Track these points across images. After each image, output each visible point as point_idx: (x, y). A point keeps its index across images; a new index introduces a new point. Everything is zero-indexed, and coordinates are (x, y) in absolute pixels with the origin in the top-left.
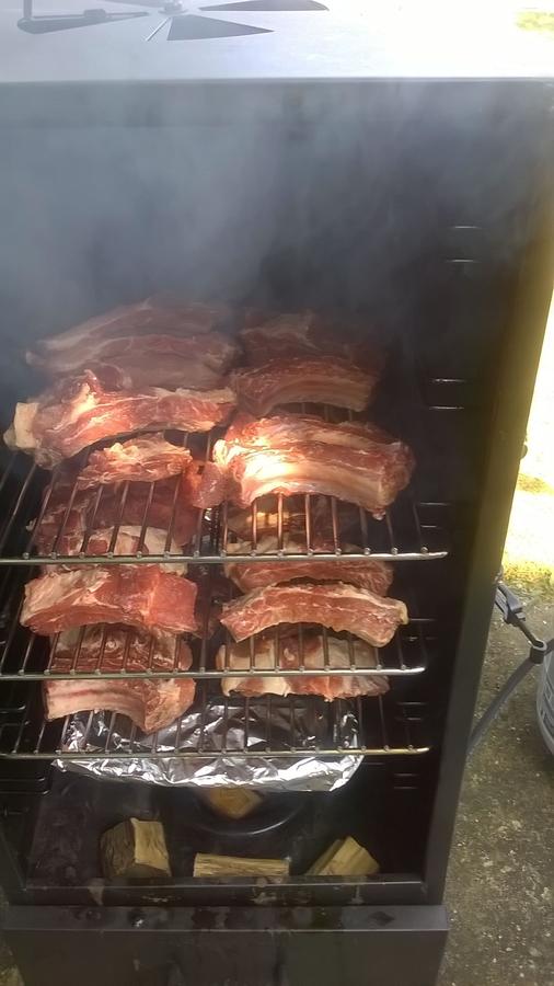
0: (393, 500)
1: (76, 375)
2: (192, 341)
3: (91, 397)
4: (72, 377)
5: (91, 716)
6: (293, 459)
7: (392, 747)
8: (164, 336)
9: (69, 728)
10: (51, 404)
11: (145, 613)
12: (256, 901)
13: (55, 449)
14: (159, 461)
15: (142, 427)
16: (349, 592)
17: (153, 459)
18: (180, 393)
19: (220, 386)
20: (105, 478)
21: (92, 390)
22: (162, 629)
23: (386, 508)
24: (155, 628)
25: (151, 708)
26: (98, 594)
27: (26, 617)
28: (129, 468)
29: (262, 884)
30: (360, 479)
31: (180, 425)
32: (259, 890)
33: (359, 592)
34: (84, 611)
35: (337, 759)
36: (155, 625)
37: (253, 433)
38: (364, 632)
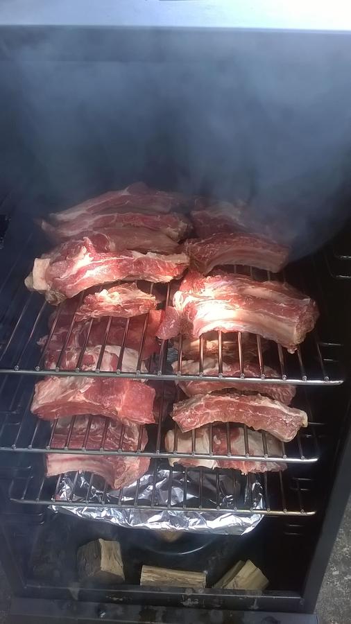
0: (303, 340)
1: (76, 240)
2: (158, 219)
3: (87, 256)
4: (73, 241)
5: (77, 475)
6: (231, 307)
7: (288, 510)
8: (138, 214)
9: (61, 482)
10: (58, 260)
11: (119, 409)
12: (184, 603)
13: (60, 291)
14: (134, 304)
15: (121, 278)
16: (266, 402)
17: (129, 302)
18: (150, 255)
19: (178, 251)
20: (95, 314)
21: (88, 251)
22: (130, 420)
23: (297, 345)
24: (125, 420)
25: (119, 474)
26: (86, 394)
27: (35, 407)
28: (112, 308)
29: (189, 593)
30: (280, 324)
31: (148, 278)
32: (186, 597)
33: (274, 403)
34: (75, 405)
35: (249, 516)
36: (125, 418)
37: (202, 286)
38: (276, 432)
